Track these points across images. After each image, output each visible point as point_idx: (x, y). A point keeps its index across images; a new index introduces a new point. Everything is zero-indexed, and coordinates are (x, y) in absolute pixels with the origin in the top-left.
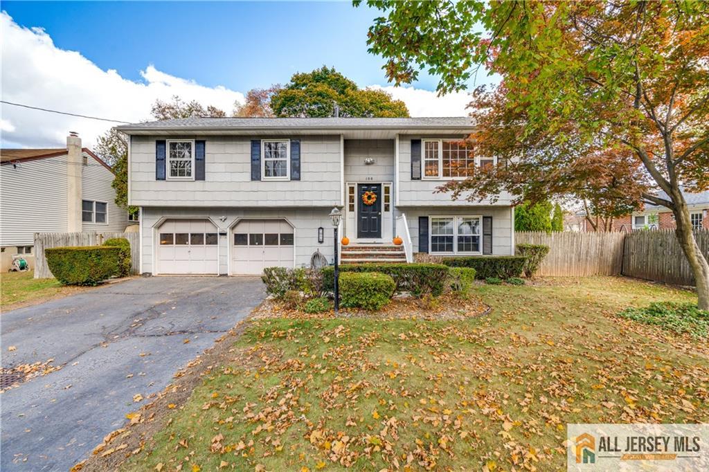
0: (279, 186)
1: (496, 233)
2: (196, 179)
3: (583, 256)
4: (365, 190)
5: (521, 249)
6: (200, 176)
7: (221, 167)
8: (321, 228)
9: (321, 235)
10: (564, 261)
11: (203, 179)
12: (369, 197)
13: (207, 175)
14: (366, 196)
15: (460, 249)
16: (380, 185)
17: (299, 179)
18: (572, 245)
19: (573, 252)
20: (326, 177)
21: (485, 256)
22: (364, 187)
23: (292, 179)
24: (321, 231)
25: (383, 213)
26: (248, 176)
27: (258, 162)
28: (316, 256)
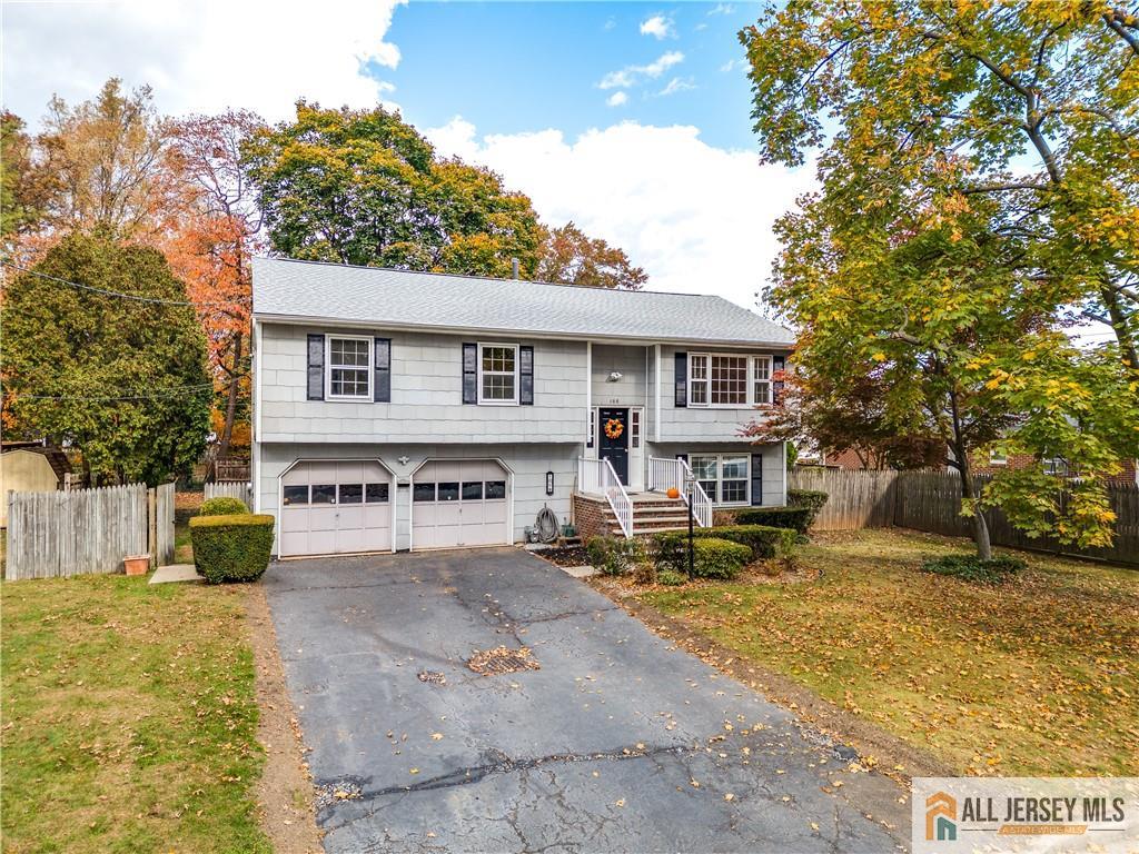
0: (504, 414)
1: (766, 476)
2: (377, 400)
3: (856, 503)
4: (607, 416)
5: (793, 496)
6: (383, 396)
7: (416, 383)
8: (551, 473)
9: (550, 483)
10: (836, 510)
11: (387, 400)
12: (614, 428)
13: (393, 393)
14: (610, 427)
15: (725, 499)
16: (627, 409)
17: (531, 403)
18: (845, 489)
19: (844, 498)
20: (567, 401)
21: (754, 507)
22: (608, 414)
23: (522, 403)
24: (550, 477)
25: (631, 451)
26: (457, 397)
27: (474, 375)
28: (546, 515)
